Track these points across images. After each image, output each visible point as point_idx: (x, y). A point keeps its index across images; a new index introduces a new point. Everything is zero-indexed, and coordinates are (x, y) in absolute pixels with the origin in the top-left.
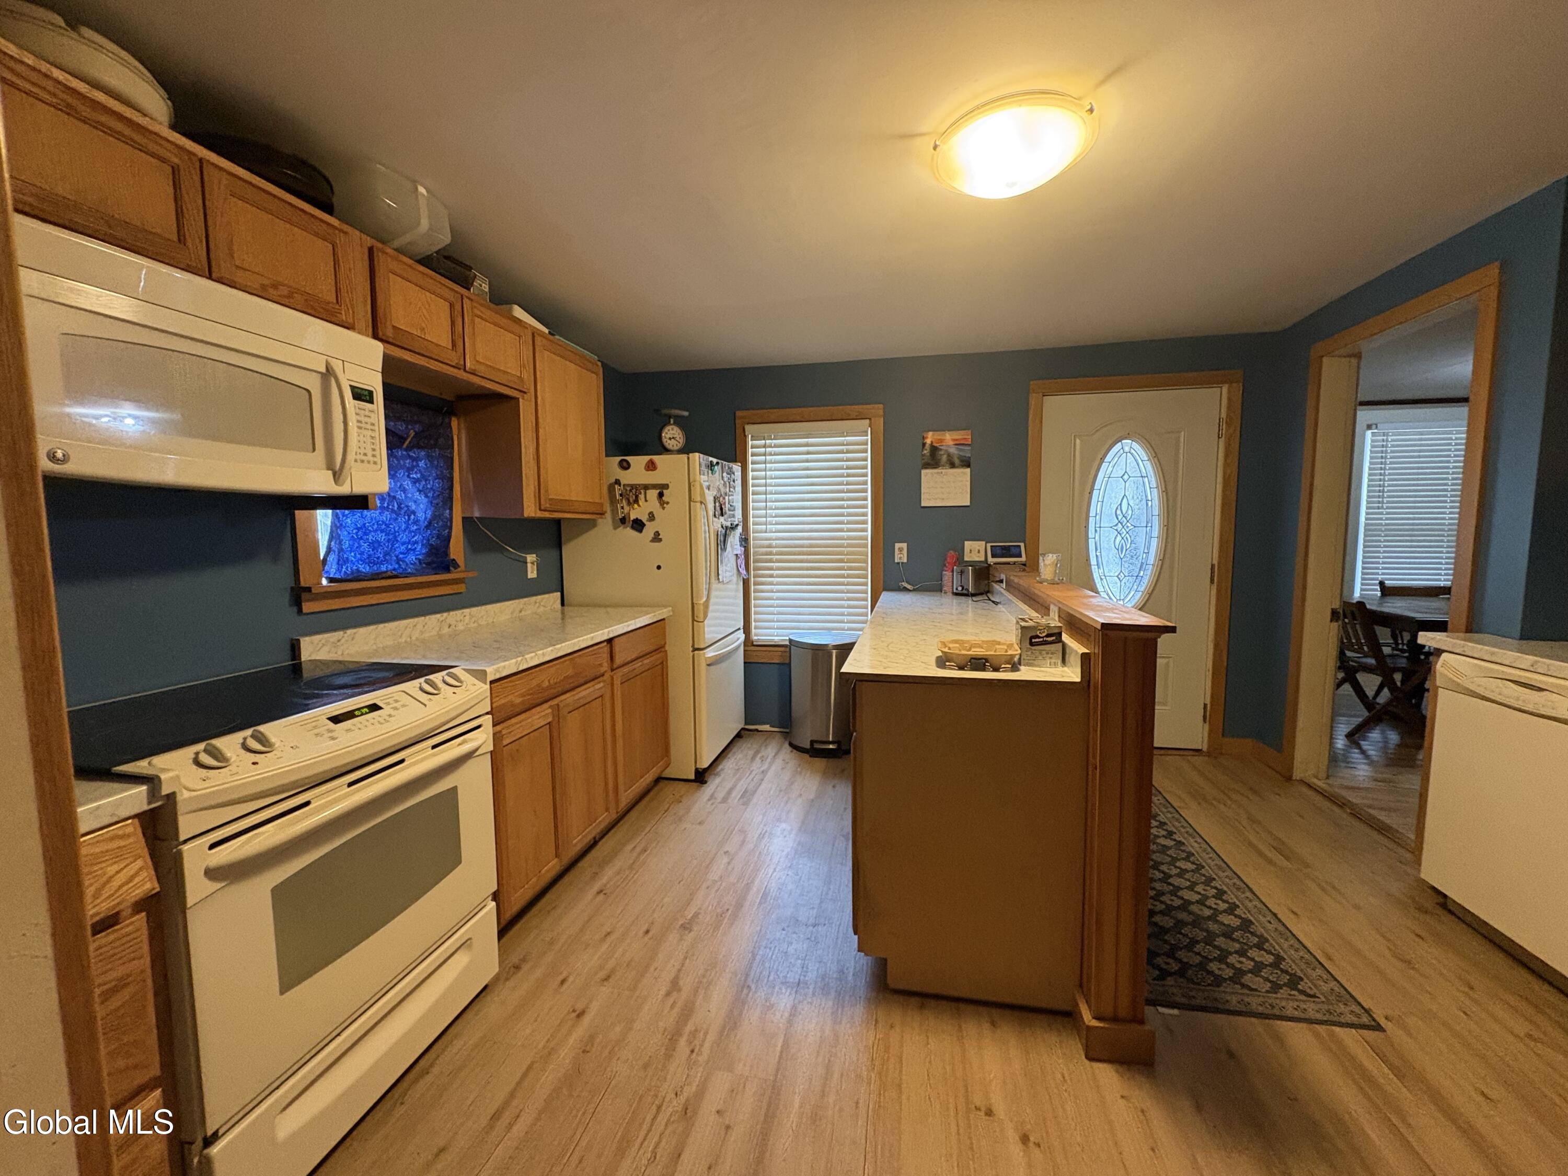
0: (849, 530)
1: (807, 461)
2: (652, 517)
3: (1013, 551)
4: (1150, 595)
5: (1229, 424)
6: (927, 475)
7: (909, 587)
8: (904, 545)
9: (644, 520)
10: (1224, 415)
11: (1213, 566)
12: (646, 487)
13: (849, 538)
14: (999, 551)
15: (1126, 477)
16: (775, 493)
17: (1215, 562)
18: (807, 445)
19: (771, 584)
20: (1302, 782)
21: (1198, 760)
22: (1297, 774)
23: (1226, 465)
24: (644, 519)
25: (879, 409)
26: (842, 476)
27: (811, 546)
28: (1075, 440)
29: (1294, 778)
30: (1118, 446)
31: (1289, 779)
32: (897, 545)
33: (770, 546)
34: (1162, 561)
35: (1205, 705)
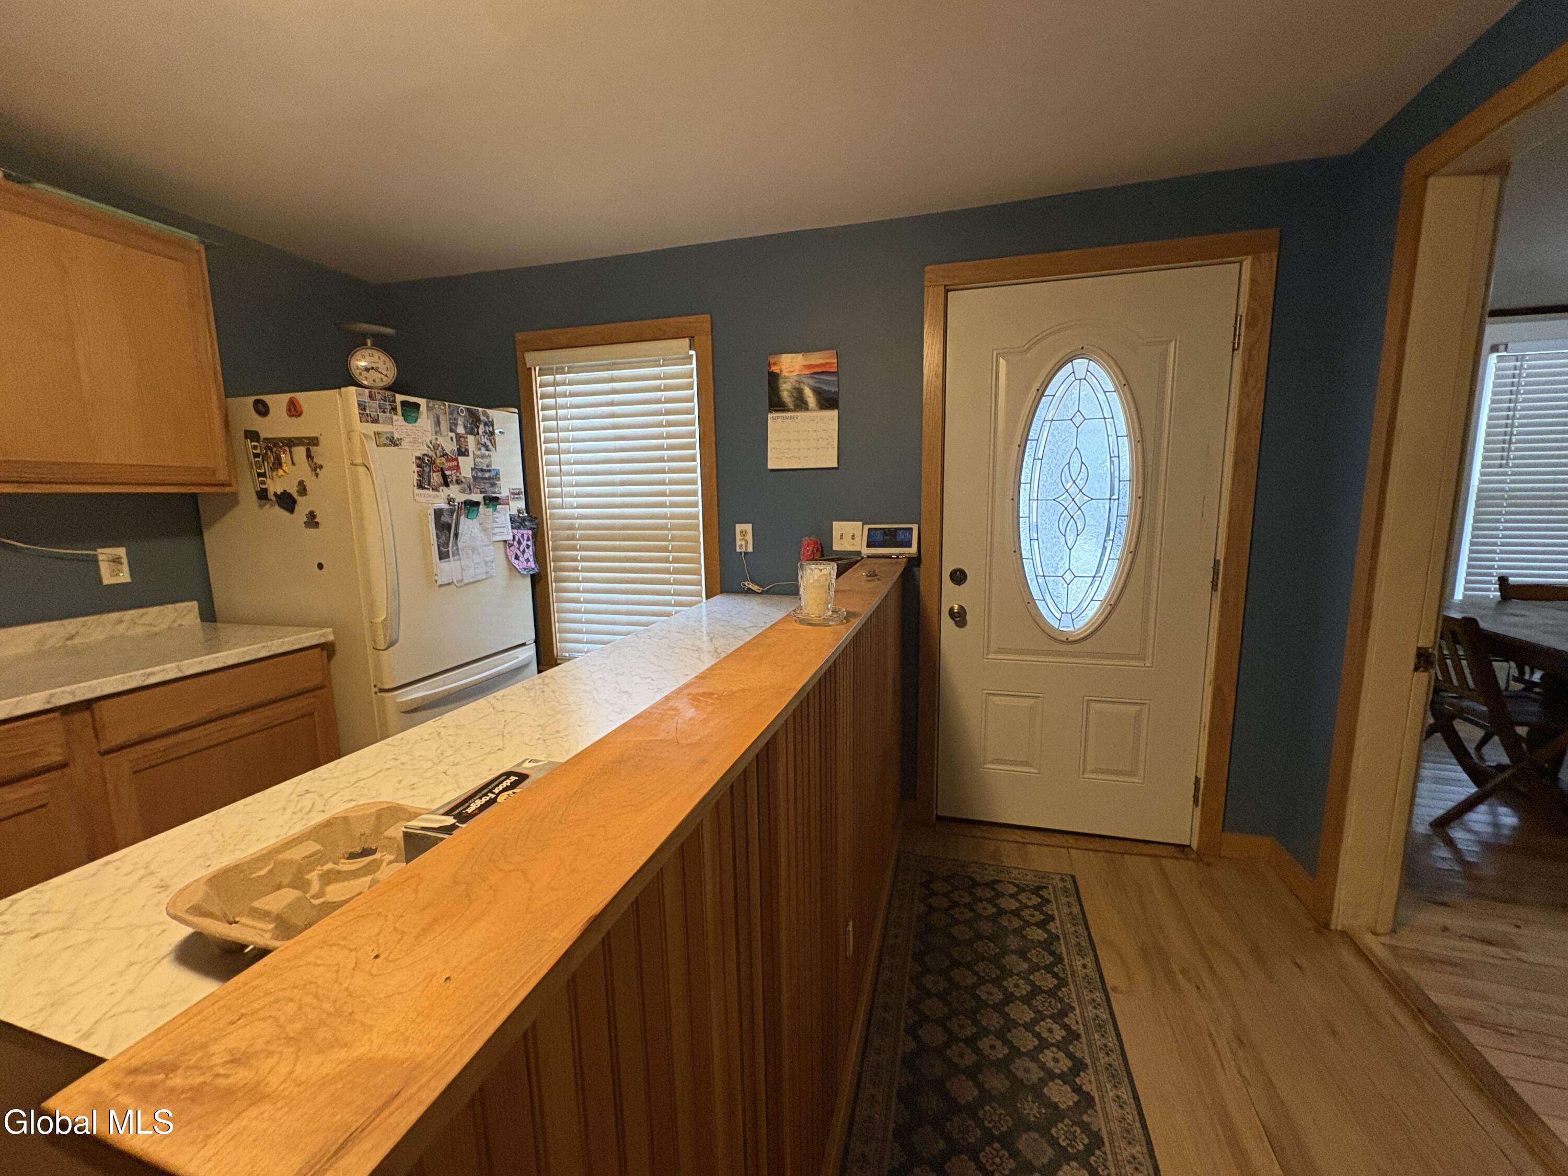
0: (673, 505)
1: (612, 404)
2: (303, 489)
3: (901, 536)
4: (1114, 607)
5: (1251, 325)
6: (776, 424)
7: (755, 588)
8: (748, 527)
9: (295, 495)
10: (1243, 311)
11: (1216, 562)
12: (291, 443)
13: (673, 517)
14: (879, 537)
15: (1078, 419)
16: (574, 452)
17: (1221, 557)
18: (612, 380)
19: (576, 580)
20: (1347, 937)
21: (1178, 869)
22: (1339, 920)
23: (1244, 395)
24: (293, 490)
25: (704, 321)
26: (660, 425)
27: (625, 528)
28: (997, 361)
29: (1333, 927)
30: (1068, 367)
31: (1323, 926)
32: (739, 527)
33: (571, 528)
34: (1134, 553)
35: (1197, 780)
